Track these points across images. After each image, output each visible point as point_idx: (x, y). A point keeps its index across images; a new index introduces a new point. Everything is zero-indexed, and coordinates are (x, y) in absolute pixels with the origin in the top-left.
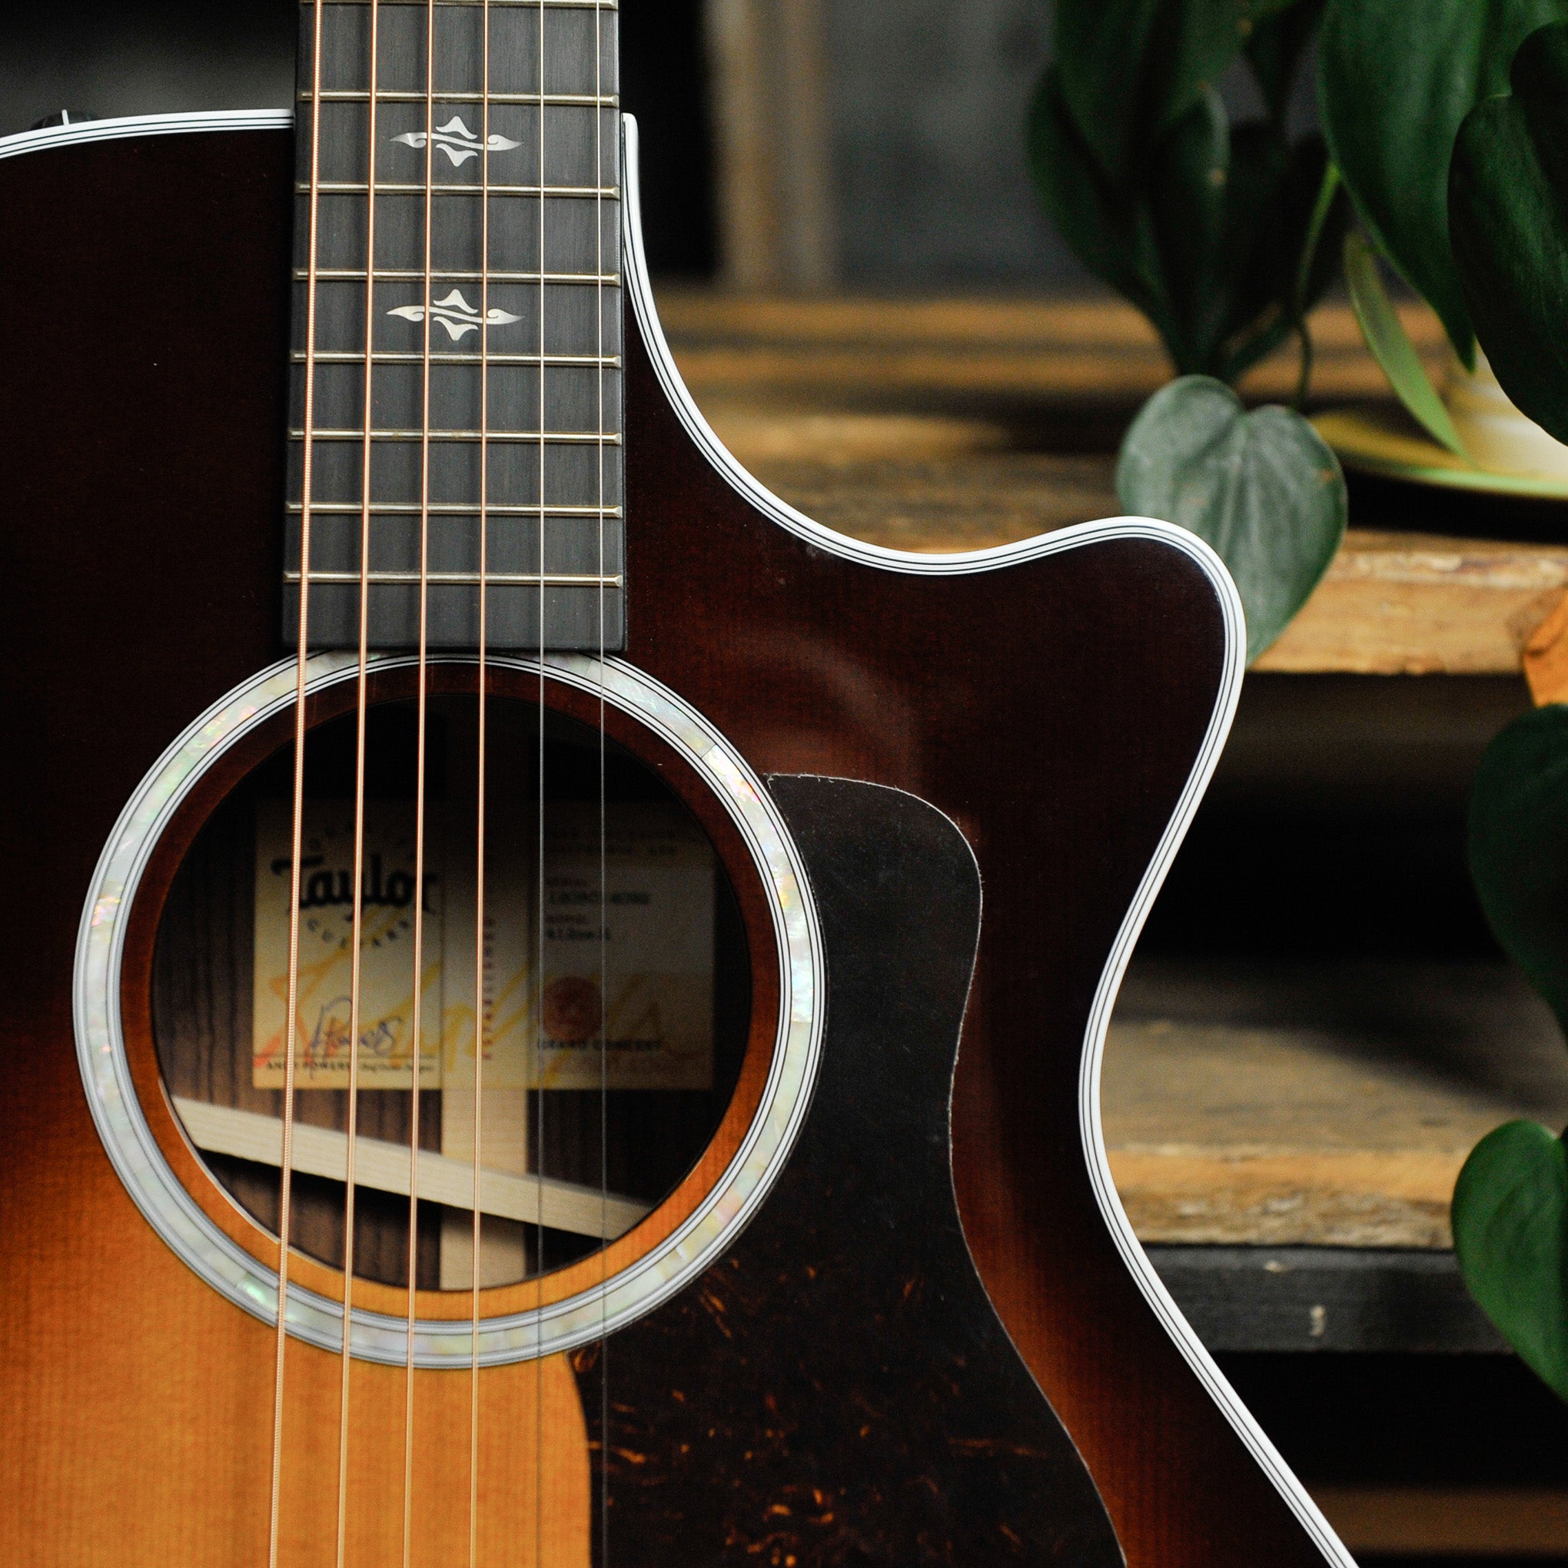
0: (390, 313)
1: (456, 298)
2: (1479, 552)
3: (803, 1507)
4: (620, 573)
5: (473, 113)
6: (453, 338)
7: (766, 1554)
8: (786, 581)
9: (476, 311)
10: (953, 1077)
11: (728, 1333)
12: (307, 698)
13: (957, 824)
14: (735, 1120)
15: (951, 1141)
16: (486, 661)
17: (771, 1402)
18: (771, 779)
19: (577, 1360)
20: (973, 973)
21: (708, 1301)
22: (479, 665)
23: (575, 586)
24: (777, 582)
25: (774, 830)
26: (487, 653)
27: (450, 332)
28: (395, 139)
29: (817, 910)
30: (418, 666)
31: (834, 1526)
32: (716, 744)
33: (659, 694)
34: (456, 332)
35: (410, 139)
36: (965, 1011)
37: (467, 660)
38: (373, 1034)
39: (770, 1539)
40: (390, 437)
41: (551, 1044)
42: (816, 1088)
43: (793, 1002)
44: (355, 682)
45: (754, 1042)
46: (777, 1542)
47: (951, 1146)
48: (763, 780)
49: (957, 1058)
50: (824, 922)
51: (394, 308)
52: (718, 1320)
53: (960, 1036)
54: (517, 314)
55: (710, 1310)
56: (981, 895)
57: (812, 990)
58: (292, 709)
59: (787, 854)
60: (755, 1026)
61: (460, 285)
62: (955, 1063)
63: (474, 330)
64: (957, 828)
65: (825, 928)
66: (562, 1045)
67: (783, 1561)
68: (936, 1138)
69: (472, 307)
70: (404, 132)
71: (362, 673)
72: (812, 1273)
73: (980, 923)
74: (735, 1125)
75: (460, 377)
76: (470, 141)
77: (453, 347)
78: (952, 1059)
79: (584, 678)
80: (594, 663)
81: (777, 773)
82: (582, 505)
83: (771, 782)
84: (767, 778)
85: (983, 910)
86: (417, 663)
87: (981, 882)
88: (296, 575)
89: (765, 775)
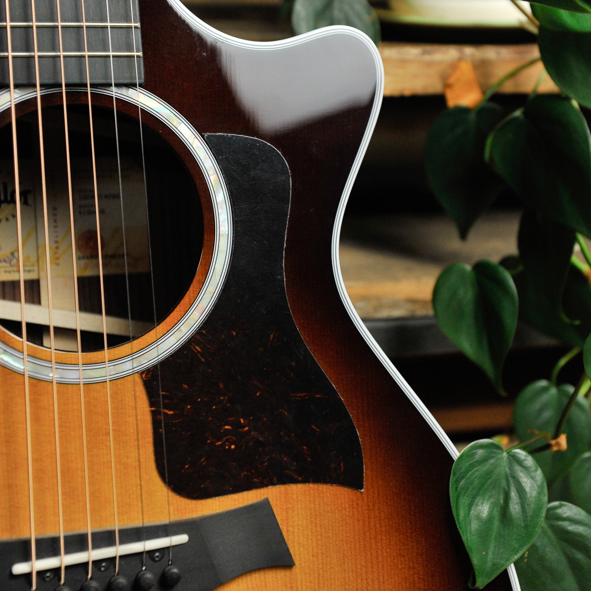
2: (428, 48)
3: (237, 426)
4: (141, 51)
7: (223, 445)
8: (206, 54)
10: (284, 252)
11: (203, 360)
12: (15, 105)
13: (280, 151)
14: (200, 275)
15: (285, 278)
16: (90, 90)
17: (221, 386)
18: (206, 136)
19: (144, 376)
20: (289, 211)
21: (194, 348)
22: (87, 92)
23: (123, 57)
24: (203, 54)
25: (208, 157)
26: (91, 87)
29: (227, 189)
30: (62, 92)
31: (249, 431)
32: (183, 122)
36: (287, 226)
37: (81, 89)
38: (9, 258)
39: (224, 439)
41: (83, 258)
42: (231, 259)
43: (220, 226)
44: (36, 98)
45: (206, 243)
46: (227, 440)
47: (285, 280)
48: (203, 137)
49: (285, 245)
50: (230, 193)
52: (199, 354)
53: (286, 236)
55: (196, 351)
56: (291, 179)
57: (227, 221)
58: (9, 109)
59: (214, 166)
60: (206, 237)
62: (285, 247)
64: (280, 153)
65: (231, 195)
66: (88, 258)
67: (230, 447)
68: (279, 277)
71: (38, 95)
72: (234, 333)
73: (291, 191)
74: (201, 277)
78: (284, 245)
79: (127, 96)
80: (130, 89)
81: (208, 134)
82: (124, 22)
83: (206, 137)
84: (204, 135)
85: (292, 186)
86: (61, 91)
87: (290, 174)
88: (6, 54)
89: (203, 134)
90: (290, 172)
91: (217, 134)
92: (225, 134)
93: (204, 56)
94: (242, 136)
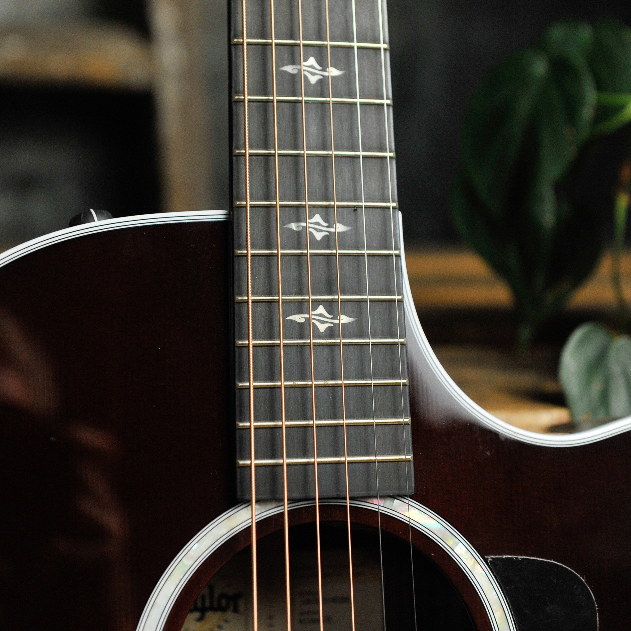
0: (287, 318)
1: (321, 310)
4: (411, 453)
5: (326, 212)
6: (321, 331)
8: (491, 453)
9: (332, 316)
12: (257, 523)
13: (584, 579)
16: (350, 503)
18: (490, 559)
22: (346, 506)
23: (390, 462)
25: (493, 587)
26: (349, 499)
27: (319, 327)
28: (286, 226)
30: (315, 506)
32: (461, 542)
33: (430, 516)
34: (322, 328)
35: (293, 226)
37: (339, 502)
40: (291, 385)
44: (282, 514)
48: (486, 560)
51: (289, 316)
54: (353, 317)
56: (598, 616)
58: (249, 529)
61: (323, 303)
63: (332, 326)
64: (584, 581)
69: (330, 314)
70: (290, 222)
71: (285, 510)
75: (326, 352)
76: (324, 227)
77: (321, 336)
79: (392, 510)
80: (396, 501)
81: (493, 557)
82: (391, 418)
83: (490, 561)
84: (488, 559)
85: (599, 624)
86: (315, 504)
87: (597, 609)
88: (248, 462)
89: (486, 557)
90: (596, 605)
91: (504, 557)
92: (514, 557)
93: (487, 455)
94: (536, 558)
